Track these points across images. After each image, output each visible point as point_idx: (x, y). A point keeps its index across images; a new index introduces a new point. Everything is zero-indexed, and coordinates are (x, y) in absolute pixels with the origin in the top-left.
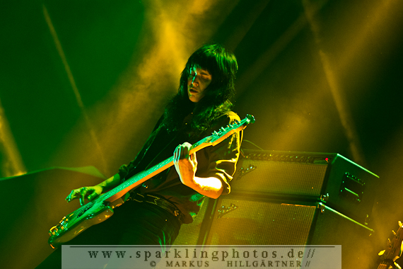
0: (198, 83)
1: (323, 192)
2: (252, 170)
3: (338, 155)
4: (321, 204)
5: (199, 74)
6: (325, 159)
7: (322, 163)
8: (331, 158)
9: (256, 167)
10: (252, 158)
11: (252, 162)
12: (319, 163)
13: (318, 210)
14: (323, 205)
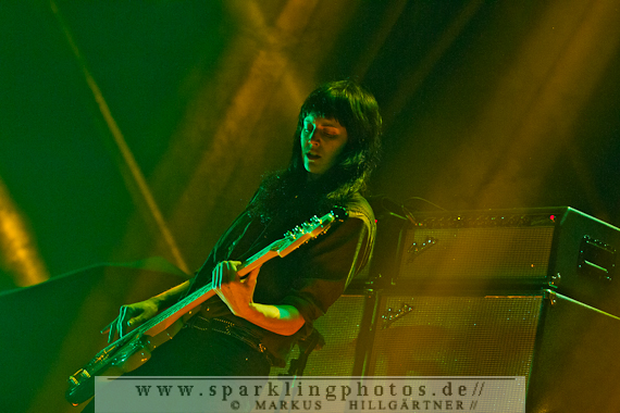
0: (319, 141)
1: (551, 272)
2: (431, 245)
3: (569, 208)
4: (549, 291)
5: (320, 126)
6: (549, 216)
7: (545, 224)
8: (559, 214)
9: (437, 240)
10: (429, 227)
11: (430, 233)
12: (540, 224)
13: (546, 302)
14: (554, 293)
